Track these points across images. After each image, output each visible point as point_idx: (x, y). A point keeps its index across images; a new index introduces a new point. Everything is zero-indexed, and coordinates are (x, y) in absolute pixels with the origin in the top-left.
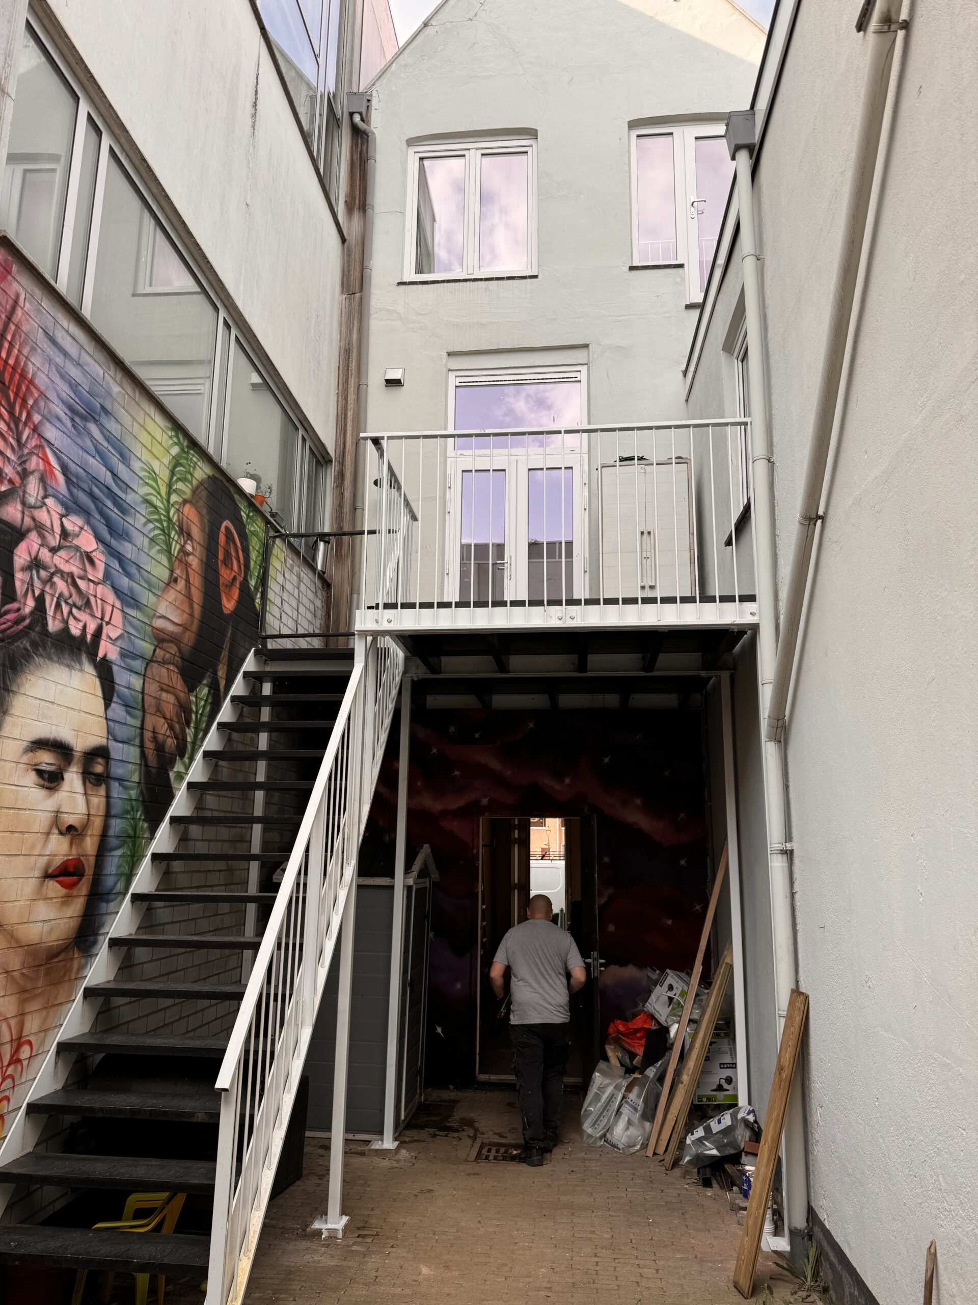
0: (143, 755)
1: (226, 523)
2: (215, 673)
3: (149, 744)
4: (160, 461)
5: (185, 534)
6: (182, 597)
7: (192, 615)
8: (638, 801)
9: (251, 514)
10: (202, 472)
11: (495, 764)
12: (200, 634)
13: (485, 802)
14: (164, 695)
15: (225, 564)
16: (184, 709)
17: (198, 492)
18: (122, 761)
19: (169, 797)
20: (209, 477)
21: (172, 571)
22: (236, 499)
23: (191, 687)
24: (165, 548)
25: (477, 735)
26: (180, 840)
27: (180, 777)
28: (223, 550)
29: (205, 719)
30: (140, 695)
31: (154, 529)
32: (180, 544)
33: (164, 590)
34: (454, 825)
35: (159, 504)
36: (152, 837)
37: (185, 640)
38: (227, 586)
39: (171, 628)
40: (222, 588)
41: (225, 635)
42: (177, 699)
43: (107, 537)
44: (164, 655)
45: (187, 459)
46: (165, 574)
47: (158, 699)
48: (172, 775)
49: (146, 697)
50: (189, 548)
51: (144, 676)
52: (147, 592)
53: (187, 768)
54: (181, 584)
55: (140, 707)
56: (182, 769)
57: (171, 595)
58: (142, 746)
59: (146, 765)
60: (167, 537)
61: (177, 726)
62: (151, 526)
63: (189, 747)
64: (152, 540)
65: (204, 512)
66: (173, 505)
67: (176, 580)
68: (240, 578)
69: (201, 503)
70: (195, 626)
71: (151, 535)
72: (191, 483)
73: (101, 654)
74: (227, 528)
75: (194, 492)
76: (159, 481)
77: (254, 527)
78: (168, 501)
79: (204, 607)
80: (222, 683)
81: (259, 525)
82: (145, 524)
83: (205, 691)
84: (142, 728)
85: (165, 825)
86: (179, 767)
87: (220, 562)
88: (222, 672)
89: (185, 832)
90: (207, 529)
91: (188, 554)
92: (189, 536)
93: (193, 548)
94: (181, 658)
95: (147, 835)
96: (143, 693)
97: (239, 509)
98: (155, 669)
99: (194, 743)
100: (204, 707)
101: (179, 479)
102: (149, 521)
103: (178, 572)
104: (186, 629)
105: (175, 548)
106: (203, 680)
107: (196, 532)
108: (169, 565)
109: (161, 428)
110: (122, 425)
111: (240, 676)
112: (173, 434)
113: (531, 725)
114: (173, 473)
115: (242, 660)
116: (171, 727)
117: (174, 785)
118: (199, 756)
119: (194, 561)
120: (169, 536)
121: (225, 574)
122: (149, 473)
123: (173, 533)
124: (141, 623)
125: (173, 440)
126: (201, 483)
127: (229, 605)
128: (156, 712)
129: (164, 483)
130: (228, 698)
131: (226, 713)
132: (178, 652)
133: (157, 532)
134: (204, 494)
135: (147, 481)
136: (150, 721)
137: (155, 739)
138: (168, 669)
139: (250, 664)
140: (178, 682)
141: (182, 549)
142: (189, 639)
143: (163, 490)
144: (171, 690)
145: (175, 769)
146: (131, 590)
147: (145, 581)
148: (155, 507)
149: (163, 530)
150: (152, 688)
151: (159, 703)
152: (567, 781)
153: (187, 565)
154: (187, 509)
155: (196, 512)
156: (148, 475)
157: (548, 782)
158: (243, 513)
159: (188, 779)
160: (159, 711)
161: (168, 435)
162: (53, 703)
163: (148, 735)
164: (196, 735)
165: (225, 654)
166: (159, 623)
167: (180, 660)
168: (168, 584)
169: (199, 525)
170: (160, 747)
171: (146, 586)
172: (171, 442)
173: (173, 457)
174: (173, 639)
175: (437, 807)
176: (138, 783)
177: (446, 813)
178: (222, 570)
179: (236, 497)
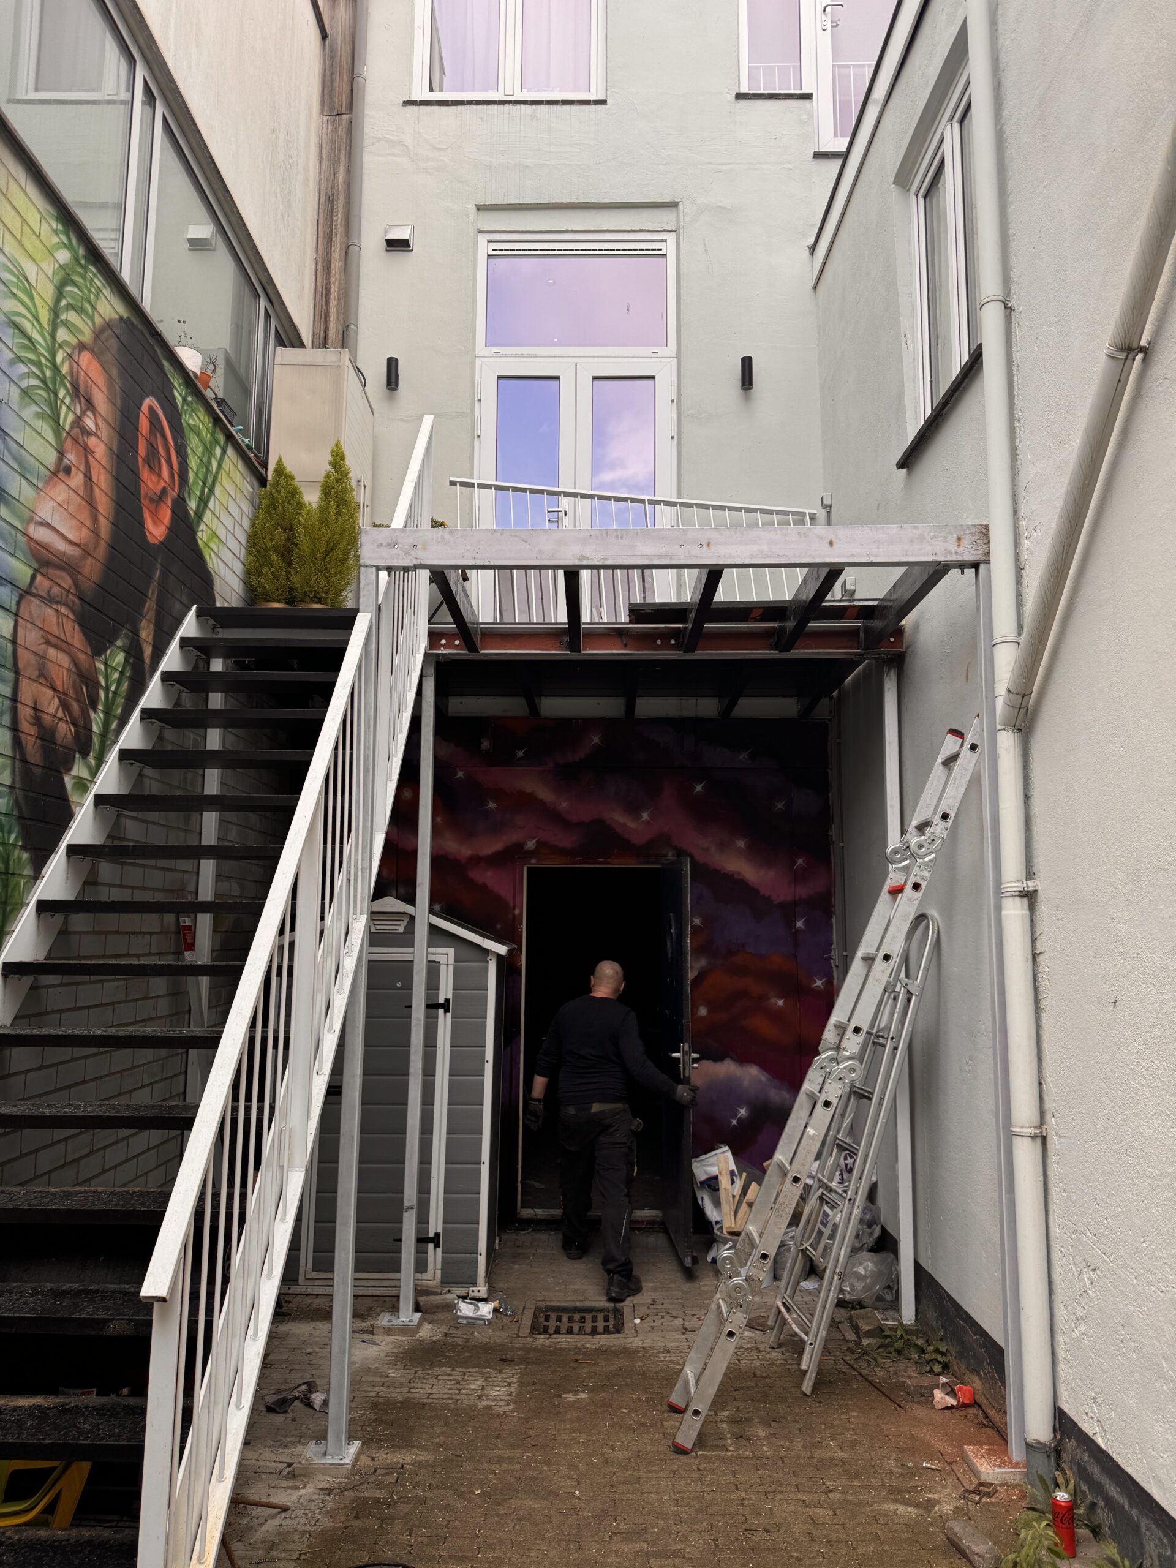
0: (17, 743)
1: (149, 401)
2: (136, 633)
3: (26, 727)
4: (37, 264)
5: (82, 400)
6: (79, 500)
7: (95, 532)
8: (741, 844)
9: (189, 399)
10: (109, 307)
11: (545, 794)
12: (110, 567)
13: (531, 845)
14: (52, 653)
15: (150, 466)
16: (86, 679)
17: (103, 337)
19: (66, 816)
20: (121, 318)
21: (61, 454)
22: (166, 368)
23: (98, 649)
24: (49, 413)
25: (520, 754)
26: (85, 883)
27: (83, 786)
28: (145, 441)
29: (120, 701)
30: (9, 645)
31: (28, 375)
32: (74, 413)
33: (47, 482)
34: (488, 877)
35: (36, 336)
36: (37, 875)
37: (86, 571)
38: (151, 500)
39: (61, 546)
40: (145, 502)
41: (150, 577)
42: (75, 661)
44: (51, 588)
45: (84, 277)
46: (50, 457)
47: (42, 658)
48: (68, 781)
49: (20, 650)
50: (89, 423)
51: (16, 615)
52: (18, 477)
53: (94, 773)
54: (77, 480)
55: (9, 664)
56: (85, 774)
57: (60, 492)
58: (15, 728)
59: (24, 761)
60: (52, 395)
61: (75, 706)
62: (23, 369)
63: (96, 741)
64: (25, 393)
65: (114, 372)
66: (60, 346)
67: (68, 471)
68: (173, 494)
69: (108, 357)
70: (102, 551)
71: (24, 384)
72: (92, 319)
74: (151, 409)
75: (98, 334)
76: (36, 298)
77: (193, 419)
78: (53, 336)
79: (115, 524)
80: (148, 651)
81: (202, 418)
82: (12, 363)
83: (120, 657)
84: (14, 699)
85: (57, 861)
86: (79, 769)
87: (140, 460)
88: (146, 633)
89: (93, 871)
90: (119, 402)
91: (88, 433)
92: (90, 405)
93: (96, 424)
94: (80, 598)
95: (28, 871)
96: (14, 642)
97: (170, 386)
98: (34, 606)
99: (104, 735)
100: (119, 682)
101: (70, 307)
102: (20, 360)
103: (71, 457)
104: (86, 553)
105: (67, 419)
106: (116, 640)
107: (100, 399)
108: (57, 443)
109: (38, 210)
111: (175, 644)
112: (60, 227)
113: (596, 740)
114: (60, 294)
115: (179, 621)
116: (65, 705)
117: (74, 797)
118: (113, 757)
119: (99, 448)
120: (56, 395)
121: (150, 483)
122: (18, 278)
123: (62, 393)
124: (8, 527)
125: (60, 238)
126: (108, 325)
127: (156, 530)
128: (39, 677)
129: (45, 305)
130: (157, 676)
131: (153, 696)
132: (73, 586)
133: (34, 382)
134: (113, 343)
135: (15, 291)
136: (28, 691)
137: (37, 721)
138: (57, 611)
139: (189, 626)
140: (76, 638)
141: (78, 422)
142: (92, 570)
143: (45, 316)
144: (64, 646)
145: (74, 772)
147: (15, 458)
148: (30, 339)
149: (44, 381)
150: (30, 637)
151: (44, 664)
152: (645, 816)
153: (87, 451)
154: (85, 358)
155: (98, 365)
156: (16, 281)
157: (619, 818)
158: (176, 394)
159: (95, 789)
160: (43, 676)
161: (51, 226)
163: (25, 712)
164: (106, 724)
165: (150, 605)
166: (41, 534)
167: (77, 601)
168: (55, 474)
169: (105, 392)
170: (46, 736)
171: (16, 466)
172: (55, 240)
173: (61, 266)
174: (65, 564)
175: (464, 852)
176: (10, 787)
177: (476, 860)
178: (145, 474)
179: (166, 364)
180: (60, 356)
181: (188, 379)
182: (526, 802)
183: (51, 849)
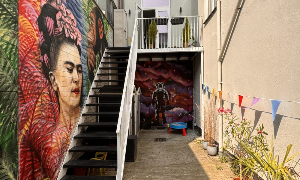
0: (88, 67)
1: (99, 19)
2: (100, 52)
3: (89, 65)
6: (92, 34)
7: (95, 38)
8: (180, 78)
10: (94, 6)
11: (153, 72)
12: (96, 43)
13: (151, 79)
14: (91, 55)
16: (95, 58)
18: (84, 68)
20: (96, 7)
21: (90, 28)
23: (96, 54)
24: (88, 22)
25: (149, 66)
26: (97, 85)
28: (99, 25)
29: (99, 61)
33: (89, 32)
35: (86, 11)
36: (91, 85)
37: (94, 43)
39: (91, 40)
40: (100, 33)
41: (101, 44)
42: (93, 56)
43: (76, 17)
44: (90, 46)
46: (89, 28)
47: (90, 56)
48: (94, 72)
50: (93, 23)
51: (87, 50)
52: (86, 31)
53: (97, 71)
54: (92, 31)
56: (96, 71)
57: (90, 33)
58: (88, 65)
59: (89, 70)
60: (88, 19)
61: (94, 62)
63: (96, 66)
64: (86, 19)
65: (95, 15)
67: (91, 30)
68: (103, 32)
69: (94, 13)
70: (95, 41)
71: (85, 18)
73: (78, 44)
75: (93, 10)
76: (86, 6)
77: (105, 21)
78: (88, 11)
79: (97, 37)
80: (101, 54)
82: (84, 15)
83: (98, 55)
84: (87, 61)
85: (94, 82)
86: (95, 71)
87: (99, 27)
88: (101, 52)
90: (96, 19)
91: (93, 24)
92: (93, 20)
94: (93, 47)
95: (90, 84)
96: (87, 54)
97: (102, 16)
98: (89, 49)
99: (97, 66)
100: (98, 59)
101: (90, 6)
102: (85, 15)
103: (91, 28)
104: (94, 41)
105: (90, 23)
106: (98, 53)
107: (94, 19)
111: (104, 53)
113: (160, 64)
114: (88, 5)
115: (104, 50)
116: (93, 62)
117: (95, 74)
118: (98, 69)
119: (94, 26)
121: (100, 31)
124: (85, 38)
126: (94, 8)
127: (101, 37)
130: (103, 57)
131: (103, 60)
133: (86, 18)
134: (95, 11)
135: (83, 5)
136: (89, 60)
137: (90, 64)
138: (91, 49)
139: (106, 50)
140: (93, 53)
141: (92, 23)
143: (87, 8)
145: (94, 71)
146: (82, 30)
147: (85, 29)
150: (88, 53)
152: (167, 75)
153: (93, 27)
154: (92, 13)
155: (93, 15)
156: (83, 3)
157: (163, 75)
159: (97, 73)
160: (90, 58)
162: (69, 54)
163: (89, 63)
164: (97, 64)
165: (101, 48)
166: (89, 39)
168: (90, 30)
170: (91, 66)
174: (92, 43)
175: (142, 80)
176: (88, 73)
177: (144, 81)
178: (99, 29)
179: (101, 13)
181: (104, 15)
182: (150, 73)
183: (93, 81)
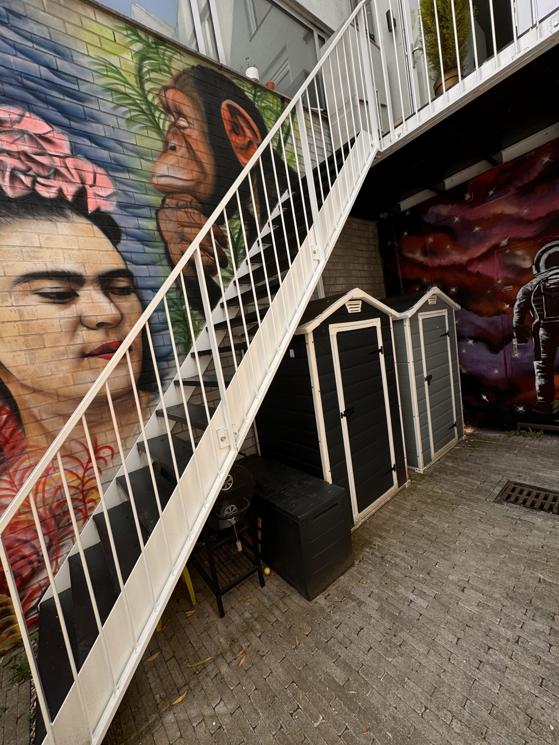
1: (228, 102)
2: (246, 210)
4: (118, 56)
6: (187, 160)
9: (259, 94)
10: (182, 63)
11: (510, 210)
12: (219, 185)
13: (504, 243)
14: (187, 229)
15: (236, 133)
16: (215, 236)
17: (181, 80)
18: (150, 276)
20: (193, 67)
21: (166, 142)
22: (236, 83)
24: (150, 125)
25: (491, 193)
27: (227, 279)
28: (228, 122)
29: (243, 240)
30: (156, 233)
31: (129, 111)
32: (170, 121)
33: (160, 157)
34: (480, 268)
35: (129, 91)
38: (242, 149)
39: (180, 183)
40: (237, 150)
43: (65, 121)
44: (178, 203)
45: (158, 53)
47: (181, 233)
48: (216, 280)
49: (164, 234)
50: (182, 123)
51: (157, 219)
52: (138, 160)
54: (181, 151)
56: (227, 274)
57: (171, 159)
58: (171, 265)
60: (150, 117)
61: (211, 248)
62: (124, 109)
64: (130, 120)
65: (195, 95)
66: (149, 92)
67: (173, 149)
69: (189, 88)
70: (209, 180)
71: (128, 116)
72: (170, 73)
73: (91, 208)
74: (228, 106)
75: (177, 79)
76: (123, 73)
77: (265, 103)
78: (142, 88)
79: (215, 165)
80: (258, 215)
81: (271, 101)
82: (115, 108)
84: (167, 253)
87: (228, 132)
90: (203, 108)
91: (184, 128)
92: (180, 114)
93: (188, 123)
94: (200, 203)
96: (159, 230)
97: (242, 92)
98: (168, 213)
99: (236, 257)
100: (240, 233)
101: (151, 70)
102: (120, 105)
103: (174, 142)
104: (199, 182)
105: (165, 125)
106: (233, 215)
107: (187, 109)
109: (110, 28)
110: (47, 26)
112: (129, 32)
114: (140, 66)
119: (194, 133)
120: (154, 116)
121: (239, 141)
122: (106, 66)
123: (157, 114)
124: (139, 183)
125: (131, 38)
128: (181, 241)
129: (131, 75)
132: (193, 199)
133: (135, 113)
134: (191, 81)
135: (105, 73)
136: (175, 248)
138: (186, 212)
140: (201, 219)
141: (174, 124)
142: (203, 189)
143: (132, 80)
144: (195, 225)
146: (116, 160)
147: (132, 151)
148: (125, 94)
149: (142, 111)
150: (170, 226)
151: (183, 236)
153: (185, 137)
154: (171, 93)
155: (182, 94)
156: (103, 68)
158: (247, 94)
159: (236, 279)
160: (184, 240)
161: (122, 33)
163: (176, 257)
164: (236, 252)
166: (163, 181)
167: (199, 205)
168: (164, 152)
169: (191, 105)
171: (135, 155)
172: (128, 40)
173: (137, 52)
174: (185, 191)
175: (465, 258)
176: (176, 288)
177: (471, 261)
178: (233, 138)
179: (235, 81)
180: (150, 97)
181: (255, 85)
182: (500, 218)
